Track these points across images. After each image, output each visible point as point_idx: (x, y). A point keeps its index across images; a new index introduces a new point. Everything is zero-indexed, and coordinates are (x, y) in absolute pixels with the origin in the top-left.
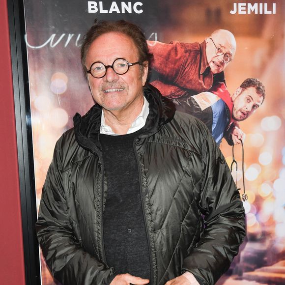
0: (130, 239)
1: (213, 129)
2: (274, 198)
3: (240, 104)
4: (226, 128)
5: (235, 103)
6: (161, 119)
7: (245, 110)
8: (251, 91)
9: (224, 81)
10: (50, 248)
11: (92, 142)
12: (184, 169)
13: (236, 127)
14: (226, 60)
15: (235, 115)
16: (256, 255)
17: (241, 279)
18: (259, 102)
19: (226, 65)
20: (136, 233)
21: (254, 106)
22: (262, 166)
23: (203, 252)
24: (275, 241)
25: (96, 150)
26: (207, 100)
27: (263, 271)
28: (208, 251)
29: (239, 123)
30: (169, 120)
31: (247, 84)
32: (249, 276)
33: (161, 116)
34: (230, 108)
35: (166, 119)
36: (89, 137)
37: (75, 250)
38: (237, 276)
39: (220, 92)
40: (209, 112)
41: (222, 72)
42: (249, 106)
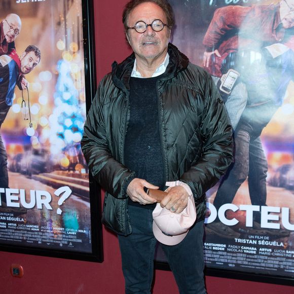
0: (149, 153)
1: (10, 79)
2: (49, 127)
3: (25, 63)
4: (18, 79)
5: (22, 62)
6: (178, 68)
7: (28, 67)
8: (32, 54)
9: (15, 48)
10: (91, 157)
11: (123, 84)
12: (191, 104)
13: (23, 78)
14: (16, 33)
15: (22, 70)
16: (39, 165)
17: (31, 178)
18: (37, 61)
19: (15, 37)
20: (154, 149)
21: (34, 64)
22: (41, 105)
23: (197, 170)
24: (50, 156)
25: (125, 90)
26: (5, 60)
27: (44, 175)
28: (201, 170)
29: (25, 75)
30: (183, 69)
31: (30, 49)
32: (35, 177)
33: (178, 65)
34: (19, 65)
35: (181, 68)
36: (122, 79)
37: (108, 159)
38: (28, 176)
39: (12, 55)
40: (7, 68)
41: (14, 42)
42: (31, 64)
